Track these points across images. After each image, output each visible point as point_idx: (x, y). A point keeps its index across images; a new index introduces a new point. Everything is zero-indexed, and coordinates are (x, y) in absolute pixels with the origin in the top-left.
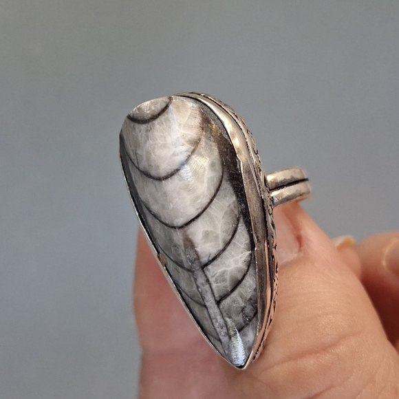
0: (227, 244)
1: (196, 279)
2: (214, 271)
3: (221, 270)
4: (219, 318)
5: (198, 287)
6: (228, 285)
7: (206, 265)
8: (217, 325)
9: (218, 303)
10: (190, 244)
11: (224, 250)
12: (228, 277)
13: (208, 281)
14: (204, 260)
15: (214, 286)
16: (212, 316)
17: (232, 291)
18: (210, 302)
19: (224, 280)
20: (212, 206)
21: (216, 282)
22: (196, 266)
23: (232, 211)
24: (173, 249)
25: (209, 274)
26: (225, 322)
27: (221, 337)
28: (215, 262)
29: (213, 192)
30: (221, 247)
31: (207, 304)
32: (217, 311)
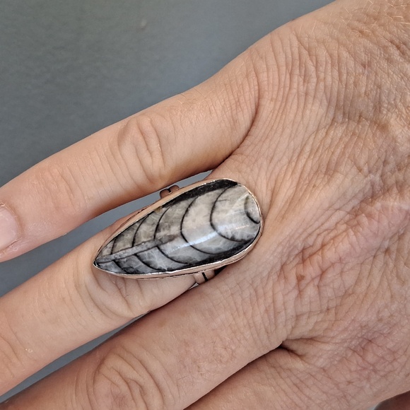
0: (172, 259)
1: (149, 241)
2: (155, 252)
3: (156, 256)
4: (126, 255)
5: (144, 242)
6: (147, 260)
7: (159, 248)
8: (121, 253)
9: (135, 255)
10: (171, 238)
11: (168, 257)
12: (151, 260)
13: (149, 249)
14: (162, 247)
15: (146, 252)
16: (127, 250)
17: (143, 262)
18: (135, 250)
19: (149, 257)
20: (195, 251)
21: (148, 254)
22: (158, 243)
23: (191, 260)
24: (167, 224)
25: (153, 250)
26: (124, 258)
27: (114, 255)
28: (160, 253)
29: (203, 250)
30: (169, 256)
31: (134, 248)
32: (130, 254)
